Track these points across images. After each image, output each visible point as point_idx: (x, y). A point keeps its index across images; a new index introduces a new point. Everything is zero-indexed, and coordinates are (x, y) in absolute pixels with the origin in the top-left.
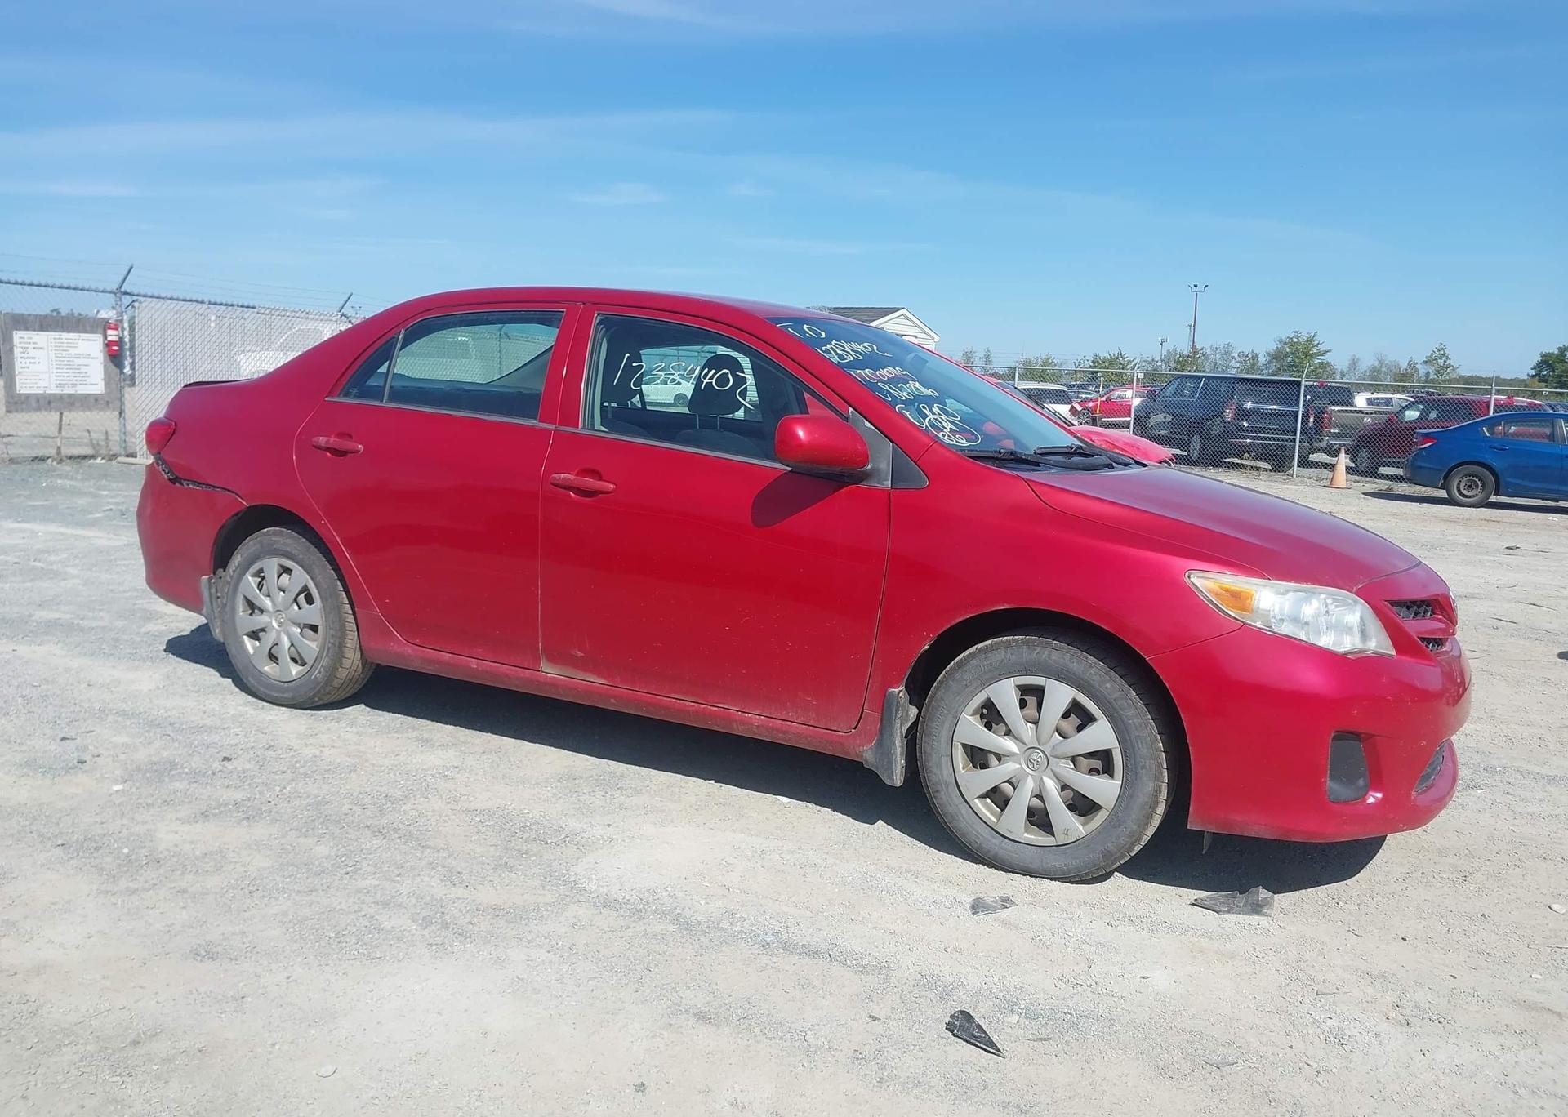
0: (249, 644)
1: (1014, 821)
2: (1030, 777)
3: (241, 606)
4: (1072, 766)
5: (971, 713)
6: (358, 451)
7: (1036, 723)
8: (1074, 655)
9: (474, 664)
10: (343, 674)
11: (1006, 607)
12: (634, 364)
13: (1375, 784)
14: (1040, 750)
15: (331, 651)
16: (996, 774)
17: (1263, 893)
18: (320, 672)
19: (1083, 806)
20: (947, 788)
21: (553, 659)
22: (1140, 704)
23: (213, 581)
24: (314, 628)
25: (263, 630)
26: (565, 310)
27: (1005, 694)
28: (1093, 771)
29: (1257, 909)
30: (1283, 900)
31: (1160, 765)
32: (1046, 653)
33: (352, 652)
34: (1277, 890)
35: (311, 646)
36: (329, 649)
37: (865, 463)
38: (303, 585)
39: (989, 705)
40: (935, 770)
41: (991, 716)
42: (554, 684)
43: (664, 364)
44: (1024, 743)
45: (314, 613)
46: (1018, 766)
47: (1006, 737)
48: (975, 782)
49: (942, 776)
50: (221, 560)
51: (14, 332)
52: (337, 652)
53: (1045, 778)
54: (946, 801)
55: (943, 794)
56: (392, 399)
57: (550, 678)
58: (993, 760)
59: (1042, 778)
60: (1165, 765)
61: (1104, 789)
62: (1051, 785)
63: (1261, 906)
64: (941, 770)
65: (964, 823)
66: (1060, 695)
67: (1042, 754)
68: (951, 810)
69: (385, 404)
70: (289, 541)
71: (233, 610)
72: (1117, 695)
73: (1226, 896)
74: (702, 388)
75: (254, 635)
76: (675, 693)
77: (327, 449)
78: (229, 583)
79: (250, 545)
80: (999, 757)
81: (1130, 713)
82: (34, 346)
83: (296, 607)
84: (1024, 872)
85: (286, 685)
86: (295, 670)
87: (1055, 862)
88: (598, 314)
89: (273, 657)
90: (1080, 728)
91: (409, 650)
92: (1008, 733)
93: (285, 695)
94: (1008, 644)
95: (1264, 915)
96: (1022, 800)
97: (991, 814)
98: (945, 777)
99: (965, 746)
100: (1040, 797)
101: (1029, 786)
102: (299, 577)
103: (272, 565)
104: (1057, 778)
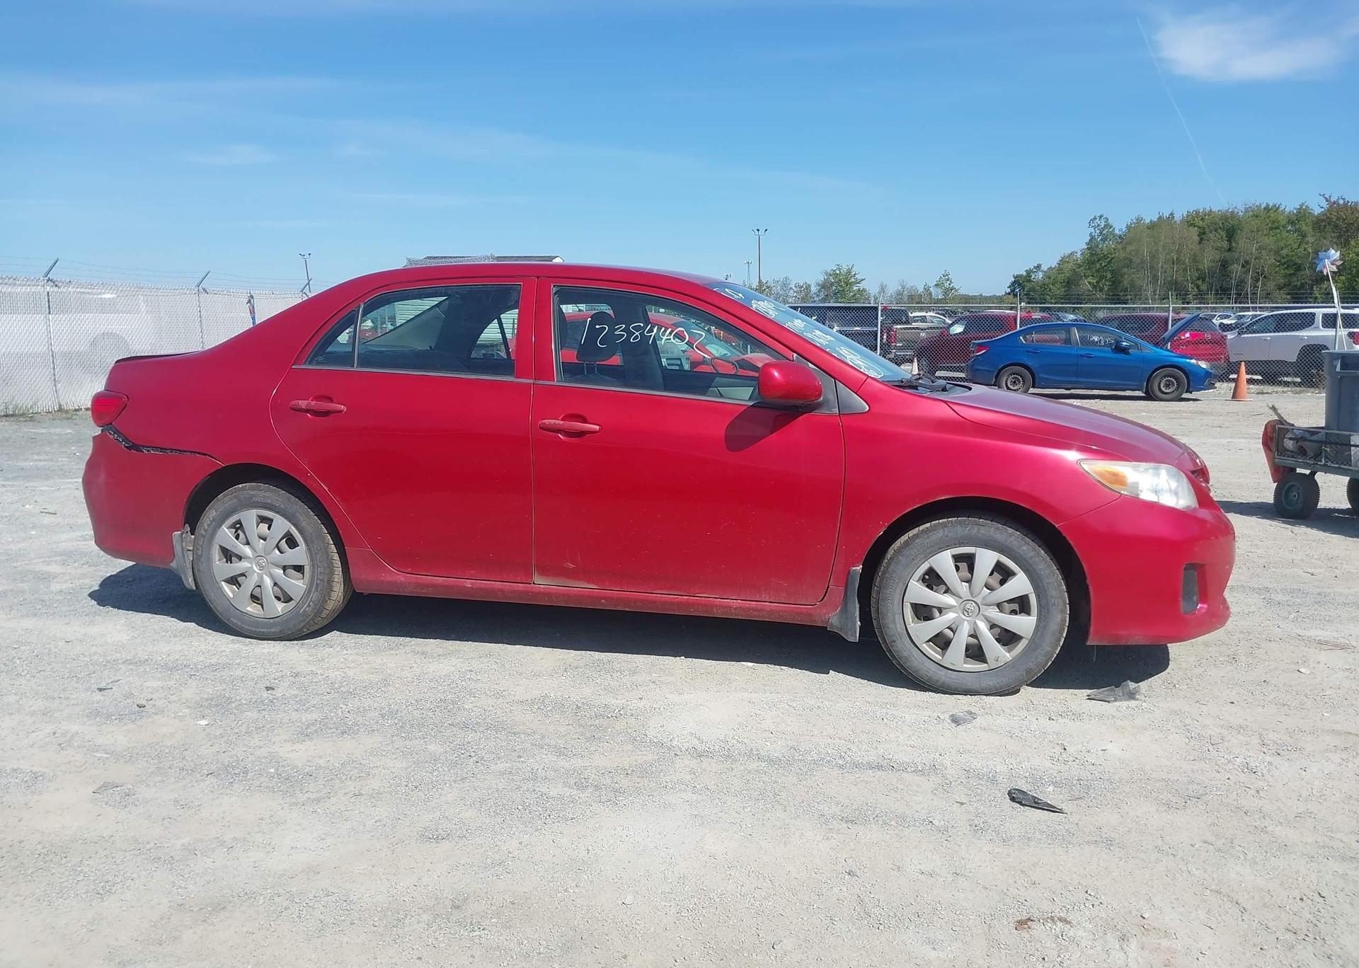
0: (228, 589)
1: (956, 656)
2: (966, 622)
3: (216, 554)
4: (998, 610)
5: (917, 579)
6: (341, 411)
7: (969, 581)
8: (998, 528)
9: (468, 584)
10: (331, 605)
11: (948, 497)
12: (597, 327)
13: (1203, 602)
14: (974, 601)
15: (320, 586)
16: (939, 624)
17: (1132, 685)
18: (309, 606)
19: (1007, 638)
20: (901, 638)
21: (544, 572)
22: (1048, 559)
23: (184, 536)
24: (299, 569)
25: (243, 575)
26: (522, 283)
27: (944, 562)
28: (1014, 612)
31: (1064, 602)
32: (976, 529)
33: (338, 585)
35: (297, 585)
36: (317, 585)
37: (819, 396)
38: (286, 531)
39: (931, 571)
40: (891, 626)
41: (933, 579)
42: (548, 594)
43: (624, 326)
44: (961, 598)
45: (299, 555)
46: (957, 615)
47: (945, 594)
48: (923, 631)
49: (897, 629)
50: (192, 519)
53: (977, 621)
54: (902, 647)
55: (899, 644)
56: (361, 364)
57: (543, 588)
58: (936, 613)
59: (975, 622)
60: (1068, 602)
61: (1024, 624)
62: (983, 626)
64: (895, 624)
65: (916, 663)
66: (986, 559)
67: (974, 604)
68: (905, 654)
69: (355, 369)
70: (268, 494)
71: (209, 559)
72: (1032, 554)
73: (1107, 690)
75: (233, 581)
76: (661, 589)
77: (307, 411)
78: (204, 536)
79: (225, 500)
80: (940, 610)
81: (1042, 566)
83: (277, 552)
84: (966, 692)
85: (271, 621)
86: (280, 607)
87: (990, 682)
88: (554, 286)
89: (255, 598)
90: (1002, 582)
91: (401, 578)
92: (947, 591)
93: (273, 630)
94: (944, 525)
96: (961, 641)
97: (937, 653)
98: (899, 630)
99: (912, 604)
100: (974, 636)
101: (965, 629)
102: (282, 525)
103: (249, 517)
104: (987, 619)
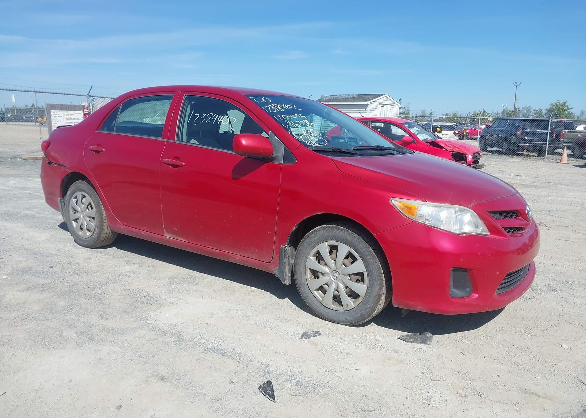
0: (74, 224)
1: (328, 300)
2: (334, 282)
3: (71, 210)
4: (349, 279)
5: (312, 256)
6: (103, 151)
7: (335, 260)
8: (348, 233)
9: (143, 233)
10: (103, 235)
11: (322, 213)
12: (195, 115)
13: (475, 291)
14: (337, 272)
15: (98, 227)
16: (322, 281)
17: (429, 334)
18: (95, 235)
19: (353, 295)
20: (304, 286)
21: (168, 232)
22: (374, 254)
23: (62, 200)
24: (93, 218)
25: (78, 219)
26: (174, 94)
27: (324, 248)
28: (357, 281)
29: (425, 341)
30: (437, 338)
31: (382, 279)
32: (338, 232)
33: (106, 227)
34: (434, 334)
35: (93, 225)
36: (98, 226)
37: (273, 153)
38: (89, 202)
39: (318, 253)
40: (299, 278)
41: (319, 257)
42: (169, 241)
43: (205, 114)
44: (331, 269)
45: (93, 212)
46: (330, 278)
47: (325, 266)
48: (315, 284)
49: (302, 281)
50: (64, 193)
51: (51, 111)
52: (101, 227)
53: (339, 283)
54: (304, 291)
55: (302, 289)
56: (117, 131)
57: (168, 239)
58: (320, 275)
59: (338, 283)
60: (384, 279)
61: (361, 288)
62: (342, 286)
63: (427, 340)
64: (302, 278)
65: (310, 300)
66: (344, 249)
67: (338, 274)
68: (305, 295)
69: (114, 133)
70: (84, 185)
71: (69, 211)
72: (365, 249)
73: (413, 335)
74: (218, 123)
75: (76, 220)
76: (210, 245)
77: (94, 151)
78: (67, 201)
79: (72, 187)
80: (323, 274)
81: (370, 257)
82: (59, 116)
83: (88, 210)
84: (332, 321)
85: (86, 239)
86: (88, 234)
87: (343, 317)
88: (185, 95)
89: (82, 229)
90: (352, 263)
91: (123, 227)
92: (326, 264)
93: (85, 243)
94: (324, 228)
95: (427, 344)
96: (331, 291)
97: (320, 297)
98: (303, 281)
99: (310, 269)
100: (337, 291)
101: (334, 286)
102: (88, 199)
103: (79, 194)
104: (344, 283)
